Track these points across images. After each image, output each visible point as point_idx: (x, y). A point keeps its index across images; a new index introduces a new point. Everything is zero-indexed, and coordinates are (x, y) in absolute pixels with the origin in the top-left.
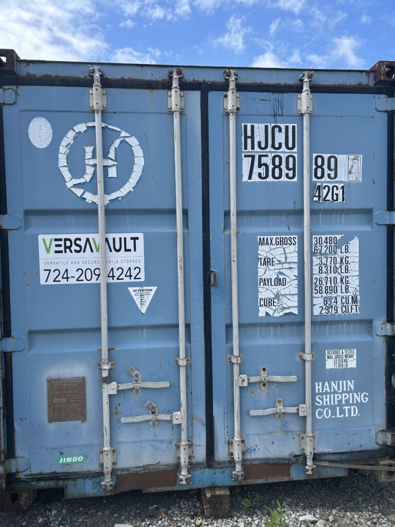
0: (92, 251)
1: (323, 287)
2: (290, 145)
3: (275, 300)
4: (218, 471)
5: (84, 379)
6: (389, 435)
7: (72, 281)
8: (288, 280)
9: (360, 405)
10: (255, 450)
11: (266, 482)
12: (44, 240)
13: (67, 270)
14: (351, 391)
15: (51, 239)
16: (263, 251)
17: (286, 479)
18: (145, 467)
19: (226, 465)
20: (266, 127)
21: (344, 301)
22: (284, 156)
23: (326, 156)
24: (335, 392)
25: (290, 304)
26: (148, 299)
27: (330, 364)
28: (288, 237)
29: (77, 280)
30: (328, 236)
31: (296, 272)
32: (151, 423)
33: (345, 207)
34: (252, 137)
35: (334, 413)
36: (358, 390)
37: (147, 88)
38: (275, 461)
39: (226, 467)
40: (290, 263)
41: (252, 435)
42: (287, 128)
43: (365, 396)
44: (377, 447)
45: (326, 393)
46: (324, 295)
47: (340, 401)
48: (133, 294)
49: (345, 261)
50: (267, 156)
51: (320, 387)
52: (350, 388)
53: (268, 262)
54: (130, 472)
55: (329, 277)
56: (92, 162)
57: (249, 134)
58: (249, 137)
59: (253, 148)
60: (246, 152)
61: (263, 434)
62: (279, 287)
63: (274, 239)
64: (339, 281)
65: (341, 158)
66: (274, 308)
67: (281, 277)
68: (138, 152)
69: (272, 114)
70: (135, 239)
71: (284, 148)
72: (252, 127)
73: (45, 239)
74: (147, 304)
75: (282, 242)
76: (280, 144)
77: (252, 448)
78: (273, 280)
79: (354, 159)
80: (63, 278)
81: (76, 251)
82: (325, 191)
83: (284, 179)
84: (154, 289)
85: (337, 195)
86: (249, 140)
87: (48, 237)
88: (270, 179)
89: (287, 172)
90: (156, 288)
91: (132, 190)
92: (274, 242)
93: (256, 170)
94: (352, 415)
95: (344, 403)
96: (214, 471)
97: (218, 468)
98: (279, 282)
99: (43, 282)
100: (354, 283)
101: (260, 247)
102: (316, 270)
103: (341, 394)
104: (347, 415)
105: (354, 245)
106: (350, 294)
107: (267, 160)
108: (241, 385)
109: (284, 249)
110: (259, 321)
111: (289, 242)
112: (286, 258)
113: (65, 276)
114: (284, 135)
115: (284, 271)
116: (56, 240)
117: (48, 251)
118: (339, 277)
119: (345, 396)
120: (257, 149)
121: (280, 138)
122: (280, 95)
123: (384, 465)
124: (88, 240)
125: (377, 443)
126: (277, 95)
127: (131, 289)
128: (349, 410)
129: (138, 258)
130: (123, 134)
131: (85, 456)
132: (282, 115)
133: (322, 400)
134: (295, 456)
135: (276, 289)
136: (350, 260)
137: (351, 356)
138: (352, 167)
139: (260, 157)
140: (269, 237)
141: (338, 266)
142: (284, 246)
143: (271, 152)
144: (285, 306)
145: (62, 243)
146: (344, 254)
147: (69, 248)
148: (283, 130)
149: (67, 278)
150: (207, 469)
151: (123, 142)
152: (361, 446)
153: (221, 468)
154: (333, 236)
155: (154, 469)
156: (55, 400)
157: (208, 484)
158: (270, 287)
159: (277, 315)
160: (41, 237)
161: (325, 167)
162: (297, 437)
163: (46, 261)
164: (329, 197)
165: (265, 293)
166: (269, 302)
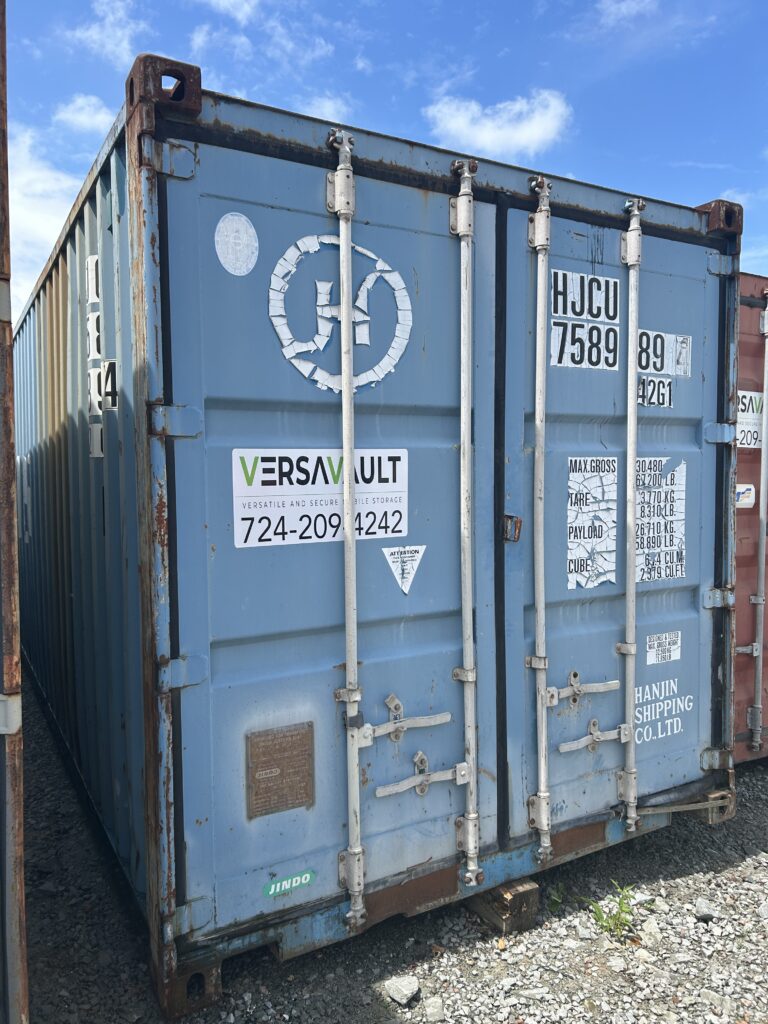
0: (327, 482)
1: (645, 538)
2: (611, 313)
3: (589, 562)
4: (515, 854)
5: (310, 725)
6: (717, 754)
7: (292, 540)
8: (605, 528)
9: (683, 715)
10: (562, 808)
11: (576, 857)
12: (242, 459)
13: (282, 518)
14: (674, 696)
15: (256, 459)
16: (575, 482)
17: (600, 846)
18: (410, 870)
19: (526, 841)
20: (582, 278)
21: (668, 558)
22: (603, 329)
23: (652, 334)
24: (657, 700)
25: (606, 566)
26: (413, 567)
27: (652, 658)
28: (606, 459)
29: (301, 537)
30: (653, 459)
31: (614, 515)
32: (418, 790)
33: (672, 415)
34: (564, 294)
35: (655, 733)
36: (681, 693)
37: (419, 187)
38: (590, 821)
39: (526, 845)
40: (607, 501)
41: (557, 785)
42: (607, 283)
43: (689, 701)
44: (702, 773)
45: (648, 703)
46: (646, 550)
47: (662, 713)
48: (390, 559)
49: (670, 498)
50: (582, 326)
51: (640, 695)
52: (673, 692)
53: (581, 499)
54: (388, 884)
55: (652, 522)
56: (328, 312)
57: (560, 288)
58: (560, 293)
59: (565, 312)
60: (556, 318)
61: (573, 781)
62: (595, 540)
63: (589, 463)
64: (663, 528)
65: (669, 338)
66: (586, 573)
67: (597, 523)
68: (404, 301)
69: (590, 259)
70: (394, 460)
71: (603, 317)
72: (565, 276)
73: (244, 458)
74: (411, 577)
75: (597, 468)
76: (599, 309)
77: (559, 807)
78: (586, 529)
79: (683, 342)
80: (275, 534)
81: (300, 482)
82: (650, 389)
83: (602, 366)
84: (422, 549)
85: (663, 395)
86: (560, 298)
87: (251, 454)
88: (585, 365)
89: (607, 354)
90: (424, 547)
91: (393, 371)
92: (588, 468)
93: (570, 349)
94: (675, 732)
95: (666, 715)
96: (509, 854)
97: (514, 849)
98: (595, 532)
99: (239, 543)
100: (680, 529)
101: (571, 475)
102: (638, 511)
103: (663, 701)
104: (669, 734)
105: (681, 471)
106: (675, 548)
107: (582, 334)
108: (549, 704)
109: (601, 478)
110: (567, 597)
111: (607, 467)
112: (603, 493)
113: (280, 530)
114: (604, 294)
115: (601, 515)
116: (264, 460)
117: (250, 481)
118: (663, 522)
119: (668, 704)
120: (570, 314)
121: (599, 299)
122: (601, 230)
123: (715, 799)
124: (320, 460)
125: (702, 769)
126: (596, 230)
127: (386, 551)
128: (672, 724)
129: (398, 495)
130: (381, 265)
131: (314, 872)
132: (602, 263)
133: (642, 714)
134: (612, 808)
135: (590, 544)
136: (676, 496)
137: (675, 643)
138: (680, 353)
139: (574, 327)
140: (582, 459)
141: (662, 504)
142: (601, 474)
143: (588, 321)
144: (601, 571)
145: (275, 465)
146: (670, 487)
147: (288, 475)
148: (603, 288)
149: (284, 534)
150: (500, 854)
151: (380, 280)
152: (685, 776)
153: (519, 848)
154: (658, 459)
155: (424, 871)
156: (260, 775)
157: (501, 878)
158: (583, 541)
159: (590, 585)
160: (237, 453)
161: (651, 350)
162: (613, 778)
163: (246, 501)
164: (655, 399)
165: (577, 550)
166: (581, 566)
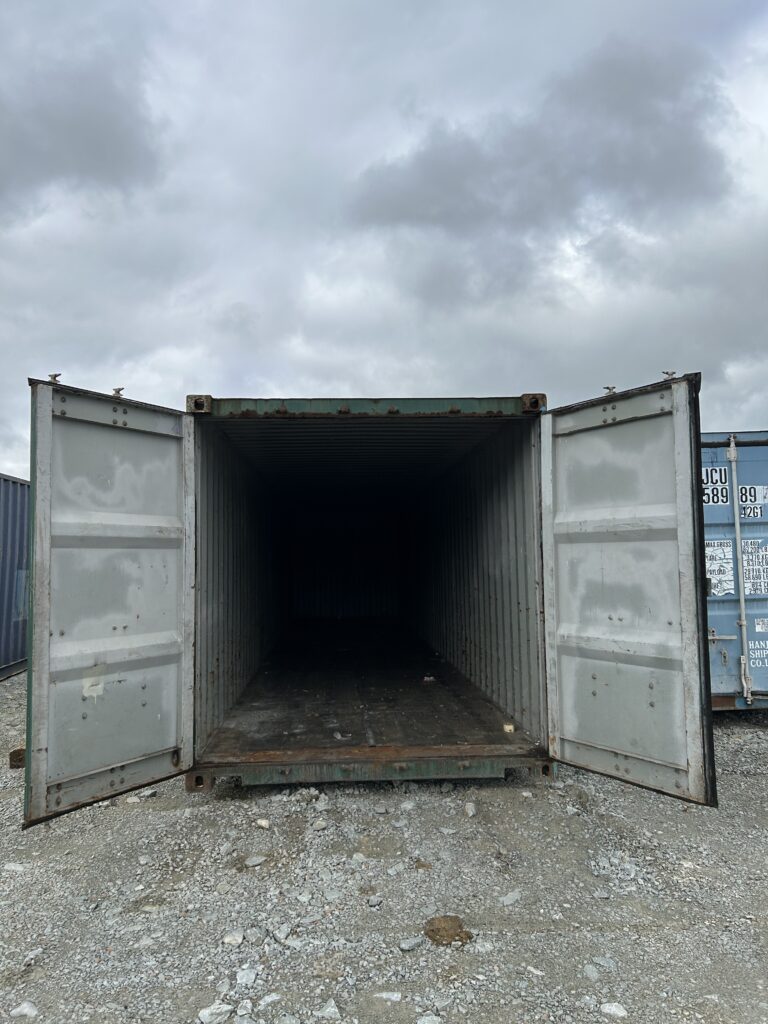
1: (751, 575)
2: (724, 481)
3: (719, 585)
8: (726, 570)
16: (709, 551)
17: (732, 708)
20: (707, 470)
21: (766, 584)
22: (720, 489)
23: (748, 487)
24: (763, 649)
25: (729, 587)
27: (758, 629)
28: (726, 541)
30: (753, 541)
31: (731, 565)
33: (763, 521)
35: (764, 664)
40: (727, 559)
42: (721, 470)
45: (757, 649)
46: (752, 581)
49: (765, 558)
50: (708, 488)
51: (753, 645)
53: (713, 558)
55: (754, 568)
62: (721, 576)
63: (716, 543)
64: (762, 571)
65: (759, 488)
66: (717, 589)
67: (722, 568)
69: (710, 461)
71: (719, 483)
75: (721, 545)
76: (717, 481)
78: (716, 571)
82: (749, 511)
83: (720, 503)
85: (757, 513)
89: (722, 498)
92: (716, 545)
98: (721, 572)
101: (707, 548)
102: (745, 564)
107: (709, 491)
111: (726, 545)
112: (725, 556)
114: (719, 474)
115: (724, 565)
118: (761, 569)
121: (716, 476)
122: (715, 449)
126: (713, 450)
132: (717, 462)
133: (755, 654)
134: (738, 693)
135: (719, 577)
138: (766, 494)
140: (712, 542)
141: (760, 561)
142: (723, 548)
143: (711, 486)
144: (725, 588)
146: (765, 553)
148: (718, 472)
154: (756, 541)
158: (715, 576)
159: (720, 594)
164: (752, 515)
166: (715, 586)
